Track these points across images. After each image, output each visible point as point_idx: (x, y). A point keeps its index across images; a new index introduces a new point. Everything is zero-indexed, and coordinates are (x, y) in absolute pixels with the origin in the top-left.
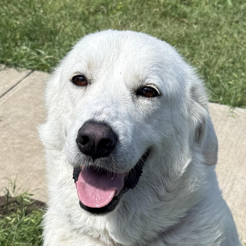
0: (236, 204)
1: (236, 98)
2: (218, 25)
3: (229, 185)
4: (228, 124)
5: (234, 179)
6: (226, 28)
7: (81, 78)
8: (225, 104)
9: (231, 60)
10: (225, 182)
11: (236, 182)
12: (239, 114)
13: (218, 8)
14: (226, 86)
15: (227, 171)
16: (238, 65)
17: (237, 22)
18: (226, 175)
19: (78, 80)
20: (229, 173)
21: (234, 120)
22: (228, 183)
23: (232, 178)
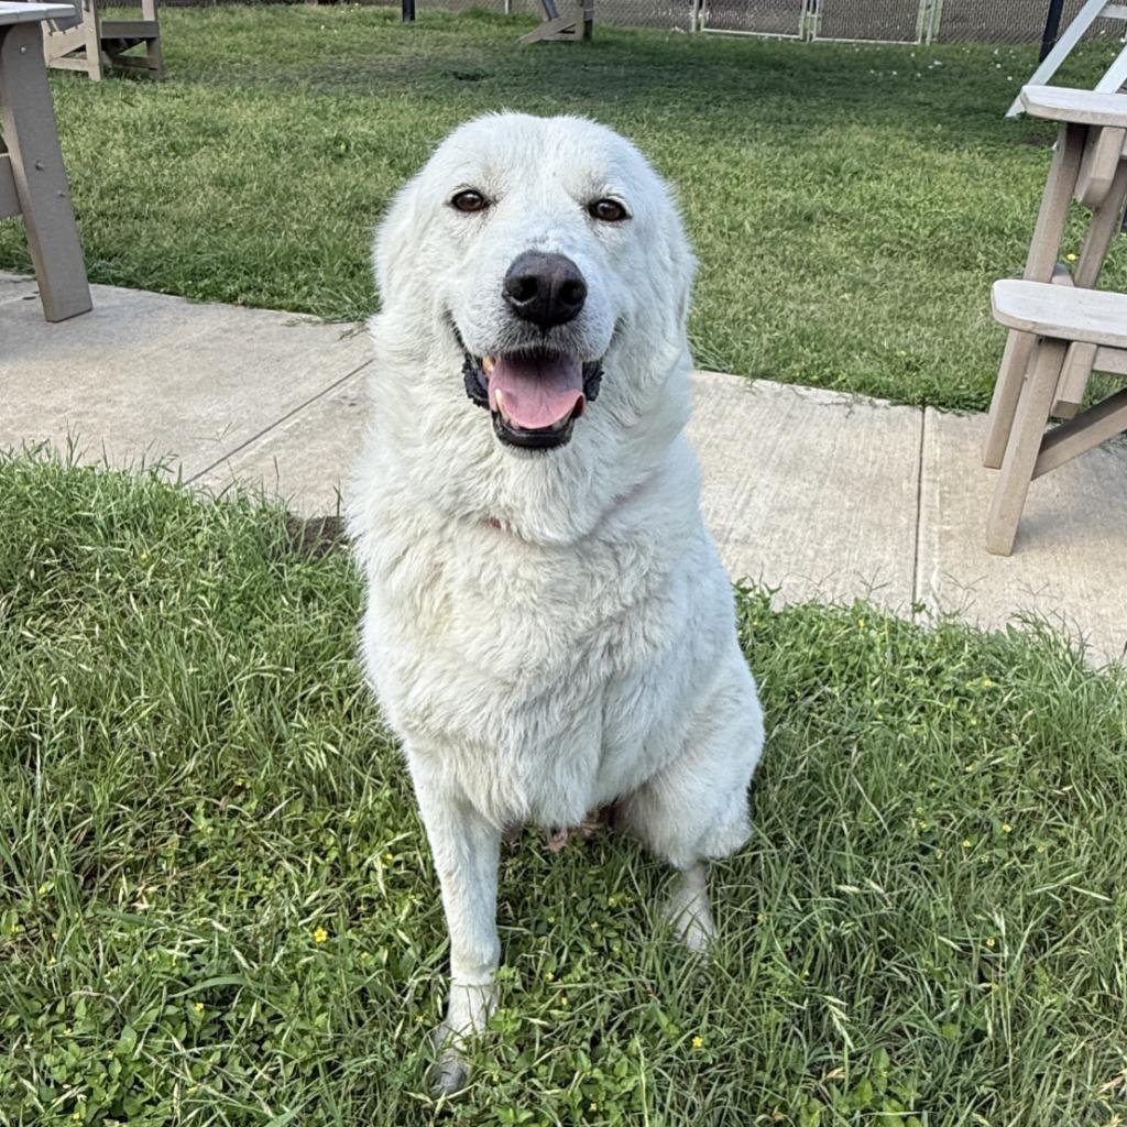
0: (755, 528)
1: (757, 365)
2: (729, 260)
3: (744, 496)
4: (743, 404)
5: (752, 489)
6: (741, 265)
7: (470, 196)
8: (738, 374)
9: (750, 309)
10: (737, 492)
11: (755, 492)
12: (762, 389)
13: (730, 237)
14: (739, 346)
15: (740, 476)
16: (762, 316)
17: (761, 257)
18: (737, 483)
19: (464, 201)
20: (744, 479)
21: (752, 397)
22: (741, 494)
23: (748, 487)
